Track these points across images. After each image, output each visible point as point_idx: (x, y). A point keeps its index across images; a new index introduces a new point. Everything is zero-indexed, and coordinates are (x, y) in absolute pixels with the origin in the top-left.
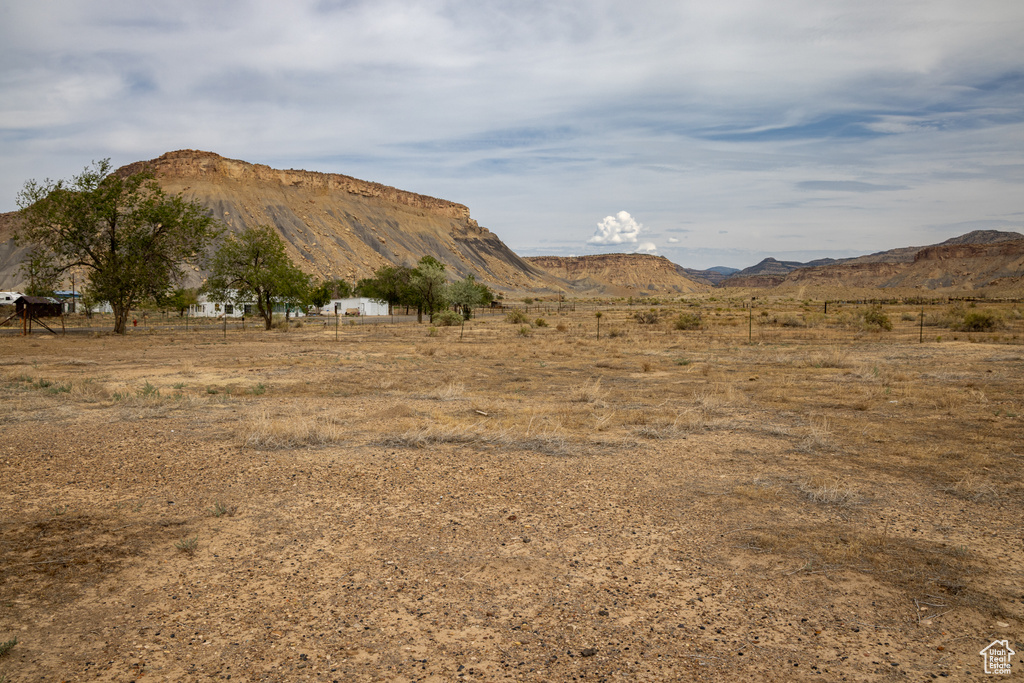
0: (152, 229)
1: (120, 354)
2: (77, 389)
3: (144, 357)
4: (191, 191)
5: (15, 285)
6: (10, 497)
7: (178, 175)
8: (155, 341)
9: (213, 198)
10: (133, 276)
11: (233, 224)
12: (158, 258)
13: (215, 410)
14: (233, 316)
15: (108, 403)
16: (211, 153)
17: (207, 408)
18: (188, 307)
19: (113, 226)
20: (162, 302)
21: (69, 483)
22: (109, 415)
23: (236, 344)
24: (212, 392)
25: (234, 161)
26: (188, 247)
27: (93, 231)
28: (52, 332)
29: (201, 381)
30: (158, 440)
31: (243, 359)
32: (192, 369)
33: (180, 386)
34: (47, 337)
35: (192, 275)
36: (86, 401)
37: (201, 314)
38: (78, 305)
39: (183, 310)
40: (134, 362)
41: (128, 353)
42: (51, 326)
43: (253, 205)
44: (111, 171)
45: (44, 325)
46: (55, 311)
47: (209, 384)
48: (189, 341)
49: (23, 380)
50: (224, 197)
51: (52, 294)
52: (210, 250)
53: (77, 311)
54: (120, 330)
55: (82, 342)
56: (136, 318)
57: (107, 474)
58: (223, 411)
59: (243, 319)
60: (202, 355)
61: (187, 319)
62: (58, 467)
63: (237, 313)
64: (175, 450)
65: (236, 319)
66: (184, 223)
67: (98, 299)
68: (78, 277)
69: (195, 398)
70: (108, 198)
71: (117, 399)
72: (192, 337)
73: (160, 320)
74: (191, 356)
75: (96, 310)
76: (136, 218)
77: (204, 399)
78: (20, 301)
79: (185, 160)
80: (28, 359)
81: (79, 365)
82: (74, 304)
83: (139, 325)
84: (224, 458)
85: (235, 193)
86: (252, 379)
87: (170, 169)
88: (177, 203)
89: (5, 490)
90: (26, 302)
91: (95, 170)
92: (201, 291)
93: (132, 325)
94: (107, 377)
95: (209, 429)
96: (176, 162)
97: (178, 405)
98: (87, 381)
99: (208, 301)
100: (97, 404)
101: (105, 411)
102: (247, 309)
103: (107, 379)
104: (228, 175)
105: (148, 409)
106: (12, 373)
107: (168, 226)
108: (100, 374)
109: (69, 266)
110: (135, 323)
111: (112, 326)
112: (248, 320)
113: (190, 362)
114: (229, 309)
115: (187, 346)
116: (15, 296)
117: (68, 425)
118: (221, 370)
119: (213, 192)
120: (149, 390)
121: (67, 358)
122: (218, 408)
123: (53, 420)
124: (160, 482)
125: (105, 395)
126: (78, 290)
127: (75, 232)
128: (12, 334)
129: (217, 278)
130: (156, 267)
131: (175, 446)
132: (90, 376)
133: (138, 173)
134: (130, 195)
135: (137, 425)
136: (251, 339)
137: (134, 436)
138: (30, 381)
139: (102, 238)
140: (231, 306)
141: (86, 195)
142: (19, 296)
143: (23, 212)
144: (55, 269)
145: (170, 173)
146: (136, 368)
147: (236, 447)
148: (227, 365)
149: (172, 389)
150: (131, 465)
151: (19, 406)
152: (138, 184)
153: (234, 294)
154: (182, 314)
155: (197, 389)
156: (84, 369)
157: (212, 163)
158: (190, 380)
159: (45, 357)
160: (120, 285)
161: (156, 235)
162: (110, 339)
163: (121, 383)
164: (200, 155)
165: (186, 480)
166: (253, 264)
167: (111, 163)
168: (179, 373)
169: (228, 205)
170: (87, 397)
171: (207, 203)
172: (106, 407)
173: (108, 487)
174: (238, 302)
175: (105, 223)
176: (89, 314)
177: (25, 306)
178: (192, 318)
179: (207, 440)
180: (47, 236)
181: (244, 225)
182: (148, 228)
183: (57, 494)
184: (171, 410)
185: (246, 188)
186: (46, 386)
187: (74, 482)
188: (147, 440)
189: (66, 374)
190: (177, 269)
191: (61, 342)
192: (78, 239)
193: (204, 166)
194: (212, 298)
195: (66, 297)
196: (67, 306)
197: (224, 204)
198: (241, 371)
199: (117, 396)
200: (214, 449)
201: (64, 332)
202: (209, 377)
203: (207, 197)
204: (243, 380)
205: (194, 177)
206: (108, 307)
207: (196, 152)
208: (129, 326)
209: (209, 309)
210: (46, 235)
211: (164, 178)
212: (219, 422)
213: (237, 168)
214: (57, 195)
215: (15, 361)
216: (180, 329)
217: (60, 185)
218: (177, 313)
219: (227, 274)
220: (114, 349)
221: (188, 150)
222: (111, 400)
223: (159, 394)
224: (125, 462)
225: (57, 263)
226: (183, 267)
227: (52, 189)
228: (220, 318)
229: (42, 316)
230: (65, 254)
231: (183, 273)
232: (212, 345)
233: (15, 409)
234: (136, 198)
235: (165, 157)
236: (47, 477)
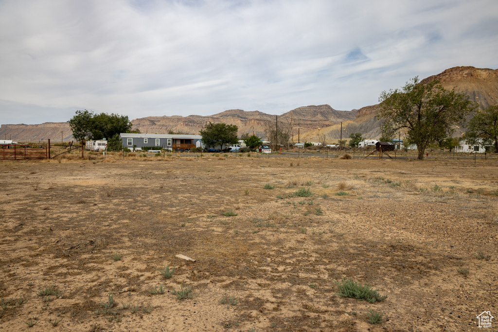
0: (438, 108)
1: (421, 170)
2: (403, 184)
3: (433, 172)
4: (458, 88)
5: (375, 136)
6: (379, 231)
7: (451, 80)
8: (438, 164)
9: (469, 90)
10: (428, 132)
11: (481, 103)
12: (441, 123)
13: (473, 202)
14: (479, 152)
15: (417, 193)
16: (470, 67)
17: (468, 200)
18: (454, 147)
19: (419, 108)
20: (441, 144)
21: (403, 229)
22: (418, 199)
23: (482, 167)
24: (470, 192)
25: (483, 69)
26: (456, 117)
27: (410, 111)
28: (391, 158)
29: (463, 186)
30: (443, 213)
31: (487, 175)
32: (458, 179)
33: (452, 188)
34: (389, 160)
35: (457, 131)
36: (407, 191)
37: (461, 151)
38: (401, 146)
39: (451, 149)
40: (428, 174)
41: (425, 169)
42: (391, 155)
43: (493, 92)
44: (419, 82)
45: (387, 154)
46: (391, 148)
47: (468, 187)
48: (456, 164)
49: (380, 179)
50: (476, 89)
51: (391, 141)
52: (468, 118)
53: (401, 148)
54: (420, 158)
55: (403, 163)
56: (428, 152)
57: (419, 227)
58: (477, 203)
59: (485, 154)
60: (463, 172)
61: (454, 153)
62: (398, 221)
63: (482, 150)
64: (452, 220)
65: (481, 154)
66: (455, 104)
67: (411, 143)
68: (401, 132)
69: (461, 194)
70: (418, 95)
71: (422, 191)
72: (457, 162)
73: (439, 154)
74: (457, 172)
75: (409, 148)
76: (431, 103)
77: (465, 195)
78: (378, 144)
79: (455, 72)
80: (382, 170)
81: (403, 173)
82: (399, 145)
83: (429, 156)
84: (480, 228)
85: (483, 87)
86: (493, 187)
87: (447, 78)
88: (452, 94)
89: (377, 227)
90: (380, 144)
91: (413, 83)
92: (461, 139)
93: (426, 156)
94: (416, 180)
95: (470, 211)
96: (450, 74)
97: (452, 197)
98: (408, 182)
99: (466, 144)
100: (412, 193)
101: (416, 196)
102: (487, 148)
103: (416, 181)
104: (479, 77)
105: (437, 198)
106: (376, 176)
107: (447, 106)
108: (413, 179)
109: (399, 128)
110: (427, 154)
111: (417, 156)
112: (488, 155)
113: (456, 175)
114: (477, 149)
115: (454, 167)
116: (376, 142)
117: (400, 201)
118: (475, 181)
119: (470, 87)
120: (436, 188)
121: (397, 170)
122: (474, 201)
123: (394, 198)
124: (446, 235)
125: (416, 189)
126: (402, 138)
127: (403, 112)
128: (374, 158)
129: (471, 132)
130: (440, 127)
131: (452, 218)
132: (408, 179)
133: (432, 81)
134: (428, 93)
135: (432, 205)
136: (491, 165)
137: (431, 210)
138: (383, 180)
139: (414, 114)
140: (478, 147)
141: (408, 94)
142: (377, 141)
143: (381, 104)
144: (393, 129)
145: (447, 80)
146: (429, 177)
147: (487, 223)
148: (478, 178)
149: (448, 189)
150: (431, 224)
151: (380, 190)
152: (432, 86)
153: (481, 141)
154: (450, 151)
155: (461, 190)
156: (406, 176)
157: (470, 72)
158: (458, 185)
159: (389, 169)
160: (421, 136)
161: (440, 111)
162: (416, 162)
163: (423, 184)
164: (463, 68)
165: (459, 237)
166: (493, 124)
167: (419, 78)
168: (452, 181)
169: (478, 93)
170: (408, 189)
171: (466, 93)
172: (417, 194)
173: (420, 233)
174: (483, 144)
175: (416, 107)
176: (406, 150)
177: (380, 146)
178: (456, 153)
179: (470, 217)
180: (391, 115)
181: (487, 103)
182: (436, 108)
183: (398, 233)
184: (448, 199)
185: (489, 83)
186: (390, 182)
187: (405, 229)
188: (437, 213)
189: (398, 178)
190: (450, 128)
191: (395, 162)
192: (403, 115)
193: (466, 74)
194: (468, 142)
195: (396, 142)
196: (396, 146)
197: (476, 93)
198: (486, 182)
199: (422, 190)
200: (474, 222)
201: (396, 158)
202: (467, 184)
203: (467, 90)
204: (488, 187)
205: (460, 81)
206: (415, 147)
207: (462, 67)
208: (425, 156)
209: (465, 148)
210: (390, 114)
211: (444, 82)
212: (476, 208)
213: (485, 73)
214: (395, 96)
215: (377, 170)
216: (450, 158)
217: (396, 91)
218: (448, 150)
219: (477, 130)
220: (418, 167)
221: (457, 67)
222: (419, 192)
223: (442, 190)
224: (428, 223)
225: (394, 126)
226: (453, 127)
227: (393, 93)
228: (471, 153)
229: (386, 151)
230: (398, 122)
231: (453, 130)
232: (468, 167)
233: (378, 192)
234: (431, 94)
235: (445, 72)
236: (393, 224)
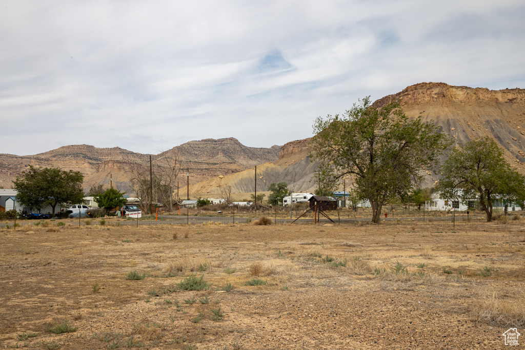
0: (398, 145)
1: (377, 239)
2: (350, 264)
3: (394, 242)
4: (425, 115)
5: (308, 188)
6: (313, 342)
7: (416, 103)
8: (401, 229)
9: (442, 118)
10: (385, 181)
11: (458, 137)
12: (403, 167)
13: (452, 288)
14: (459, 210)
15: (371, 276)
16: (441, 83)
17: (445, 285)
18: (424, 203)
19: (371, 143)
20: (404, 199)
21: (349, 336)
22: (372, 286)
23: (464, 233)
24: (447, 272)
25: (459, 87)
26: (425, 158)
27: (359, 148)
28: (332, 221)
29: (438, 263)
30: (409, 308)
31: (470, 246)
32: (431, 252)
33: (422, 266)
34: (329, 225)
35: (427, 178)
36: (356, 274)
37: (434, 208)
38: (347, 202)
39: (420, 205)
40: (387, 245)
41: (383, 238)
42: (332, 217)
43: (474, 121)
44: (371, 104)
45: (326, 216)
46: (332, 206)
47: (444, 265)
48: (427, 230)
49: (316, 256)
50: (450, 117)
51: (332, 195)
52: (441, 159)
53: (347, 206)
54: (376, 220)
55: (351, 229)
56: (387, 211)
57: (374, 332)
58: (457, 289)
59: (468, 213)
60: (437, 241)
61: (424, 212)
62: (342, 323)
63: (463, 207)
64: (422, 318)
65: (462, 212)
66: (422, 139)
67: (361, 198)
68: (347, 181)
69: (434, 277)
70: (369, 124)
71: (378, 274)
72: (428, 226)
73: (403, 213)
74: (429, 242)
75: (359, 205)
76: (387, 137)
77: (441, 277)
78: (312, 199)
79: (421, 91)
80: (318, 241)
81: (350, 246)
82: (345, 201)
83: (389, 217)
84: (462, 329)
85: (460, 112)
86: (479, 263)
87: (410, 99)
88: (417, 124)
89: (309, 336)
90: (316, 200)
91: (360, 105)
92: (433, 190)
93: (384, 217)
94: (369, 256)
95: (448, 303)
96: (414, 93)
97: (421, 281)
98: (357, 259)
99: (440, 198)
100: (364, 277)
101: (370, 282)
102: (470, 204)
103: (369, 258)
104: (454, 99)
105: (400, 283)
106: (309, 251)
107: (410, 142)
108: (364, 254)
109: (343, 174)
110: (386, 215)
111: (371, 217)
112: (472, 213)
113: (427, 246)
114: (456, 205)
115: (425, 233)
116: (309, 196)
117: (346, 291)
118: (454, 254)
119: (442, 113)
120: (399, 268)
121: (342, 240)
122: (453, 286)
123: (336, 286)
124: (413, 344)
125: (369, 270)
126: (348, 191)
127: (348, 150)
128: (307, 222)
129: (447, 180)
130: (401, 173)
131: (422, 315)
132: (358, 255)
133: (389, 103)
134: (383, 121)
135: (393, 295)
136: (476, 229)
137: (391, 304)
138: (320, 257)
139: (364, 153)
140: (458, 202)
141: (355, 123)
142: (311, 196)
143: (314, 139)
144: (334, 177)
145: (410, 102)
146: (389, 250)
147: (472, 321)
148: (458, 250)
149: (416, 268)
150: (391, 327)
151: (315, 275)
152: (388, 112)
153: (460, 193)
154: (419, 208)
155: (435, 269)
156: (354, 249)
157: (441, 91)
158: (430, 261)
159: (328, 240)
160: (376, 188)
161: (401, 149)
162: (370, 227)
163: (379, 261)
164: (432, 86)
165: (432, 345)
166: (476, 168)
167: (370, 99)
168: (421, 255)
169: (454, 123)
170: (357, 270)
171: (437, 122)
172: (370, 279)
173: (375, 342)
174: (464, 198)
175: (366, 142)
176: (355, 208)
177: (316, 203)
178: (427, 212)
179: (447, 312)
180: (330, 155)
181: (467, 137)
182: (396, 144)
183: (342, 343)
184: (417, 285)
185: (468, 108)
186: (330, 261)
187: (352, 336)
188: (400, 307)
189: (342, 253)
190: (416, 174)
191: (338, 229)
192: (349, 154)
193: (436, 94)
194: (443, 196)
195: (340, 196)
196: (340, 201)
197: (451, 122)
198: (469, 255)
199: (377, 271)
200: (453, 320)
201: (339, 221)
202: (444, 260)
203: (438, 117)
204: (472, 264)
205: (428, 103)
206: (368, 204)
207: (429, 84)
208: (382, 217)
209: (440, 204)
210: (329, 153)
211: (406, 105)
212: (455, 298)
213: (461, 93)
214: (336, 125)
215: (311, 242)
216: (419, 220)
217: (337, 118)
218: (416, 208)
219: (455, 177)
220: (373, 235)
221: (423, 83)
222: (373, 274)
223: (407, 271)
224: (386, 324)
225: (336, 172)
226: (421, 172)
227: (332, 121)
228: (449, 212)
229: (325, 210)
230: (341, 165)
231: (421, 177)
232: (444, 234)
233: (312, 277)
234: (388, 123)
235: (406, 90)
236: (334, 329)
